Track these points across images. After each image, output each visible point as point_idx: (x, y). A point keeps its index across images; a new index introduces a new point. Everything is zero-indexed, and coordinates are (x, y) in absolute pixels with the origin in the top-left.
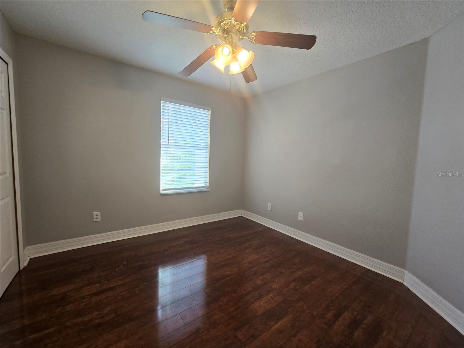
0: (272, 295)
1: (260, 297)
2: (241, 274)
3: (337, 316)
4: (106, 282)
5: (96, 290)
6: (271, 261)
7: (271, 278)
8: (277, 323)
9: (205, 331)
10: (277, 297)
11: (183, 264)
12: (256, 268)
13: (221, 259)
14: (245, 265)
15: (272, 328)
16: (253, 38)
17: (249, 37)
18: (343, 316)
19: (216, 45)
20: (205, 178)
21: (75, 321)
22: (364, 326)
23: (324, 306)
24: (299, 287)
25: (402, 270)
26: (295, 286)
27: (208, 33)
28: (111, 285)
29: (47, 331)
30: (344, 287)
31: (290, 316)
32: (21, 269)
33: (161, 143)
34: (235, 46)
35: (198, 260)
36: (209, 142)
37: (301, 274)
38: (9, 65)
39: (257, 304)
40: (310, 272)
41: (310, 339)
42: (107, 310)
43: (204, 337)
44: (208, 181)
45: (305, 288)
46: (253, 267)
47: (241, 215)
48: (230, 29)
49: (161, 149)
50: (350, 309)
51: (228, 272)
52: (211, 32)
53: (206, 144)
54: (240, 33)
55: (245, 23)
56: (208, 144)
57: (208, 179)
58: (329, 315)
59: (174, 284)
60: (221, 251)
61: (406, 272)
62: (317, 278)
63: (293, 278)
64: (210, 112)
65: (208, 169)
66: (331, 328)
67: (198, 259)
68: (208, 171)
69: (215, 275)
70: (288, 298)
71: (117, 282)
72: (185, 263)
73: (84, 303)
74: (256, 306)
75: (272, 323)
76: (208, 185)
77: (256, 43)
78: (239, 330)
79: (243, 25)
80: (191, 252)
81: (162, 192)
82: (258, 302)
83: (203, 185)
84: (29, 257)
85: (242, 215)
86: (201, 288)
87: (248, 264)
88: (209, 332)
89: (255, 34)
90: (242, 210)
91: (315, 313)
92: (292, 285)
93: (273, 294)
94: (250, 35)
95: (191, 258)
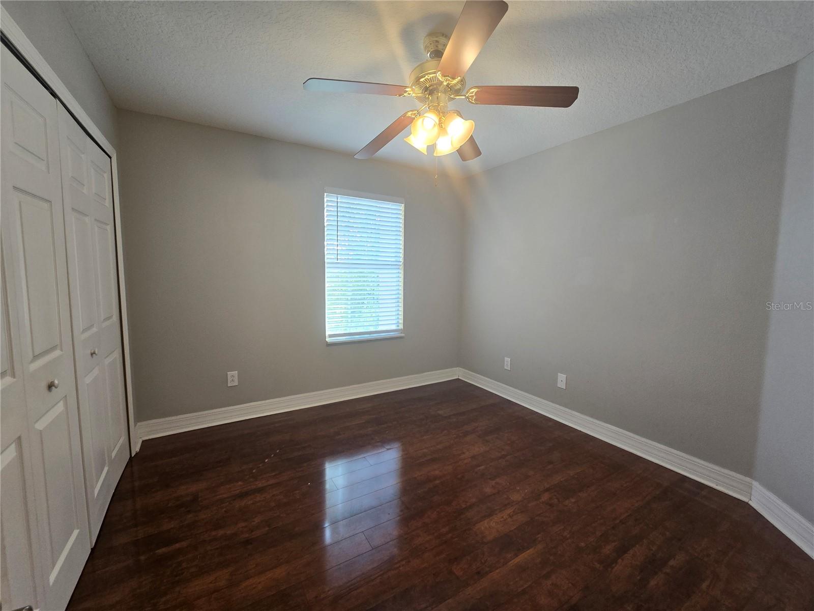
0: (511, 511)
1: (490, 514)
2: (459, 476)
3: (622, 550)
4: (251, 480)
5: (238, 491)
6: (509, 457)
7: (508, 484)
8: (517, 556)
9: (402, 560)
10: (519, 514)
11: (365, 456)
12: (482, 467)
13: (425, 450)
14: (465, 461)
15: (510, 562)
16: (472, 96)
17: (465, 96)
18: (631, 552)
19: (412, 111)
20: (397, 316)
21: (214, 533)
22: (668, 571)
23: (598, 534)
24: (556, 500)
25: (748, 479)
26: (551, 499)
27: (400, 96)
28: (260, 484)
29: (177, 546)
30: (636, 505)
31: (540, 547)
32: (133, 456)
33: (326, 261)
34: (443, 113)
35: (390, 451)
36: (402, 255)
37: (561, 480)
38: (112, 159)
39: (484, 525)
40: (576, 476)
41: (572, 584)
42: (257, 520)
43: (401, 568)
44: (401, 321)
45: (567, 502)
46: (479, 466)
47: (458, 377)
48: (435, 86)
49: (327, 270)
50: (644, 540)
51: (437, 472)
52: (405, 94)
53: (398, 259)
54: (451, 90)
55: (459, 78)
56: (402, 260)
57: (401, 317)
58: (608, 549)
59: (351, 487)
60: (425, 437)
61: (755, 484)
62: (588, 487)
63: (547, 486)
64: (403, 205)
65: (401, 300)
66: (610, 569)
67: (388, 449)
68: (401, 304)
69: (416, 476)
70: (536, 518)
71: (268, 481)
72: (369, 454)
73: (224, 509)
74: (483, 528)
75: (509, 556)
76: (401, 327)
77: (476, 104)
78: (456, 563)
79: (455, 82)
80: (376, 438)
81: (328, 340)
82: (486, 522)
83: (394, 327)
84: (141, 438)
85: (460, 378)
86: (395, 496)
87: (470, 459)
88: (409, 562)
89: (475, 90)
90: (460, 368)
91: (583, 544)
92: (545, 497)
93: (513, 510)
94: (467, 92)
95: (377, 446)
